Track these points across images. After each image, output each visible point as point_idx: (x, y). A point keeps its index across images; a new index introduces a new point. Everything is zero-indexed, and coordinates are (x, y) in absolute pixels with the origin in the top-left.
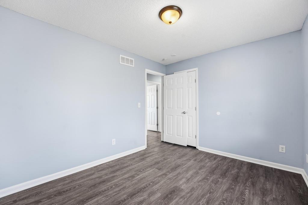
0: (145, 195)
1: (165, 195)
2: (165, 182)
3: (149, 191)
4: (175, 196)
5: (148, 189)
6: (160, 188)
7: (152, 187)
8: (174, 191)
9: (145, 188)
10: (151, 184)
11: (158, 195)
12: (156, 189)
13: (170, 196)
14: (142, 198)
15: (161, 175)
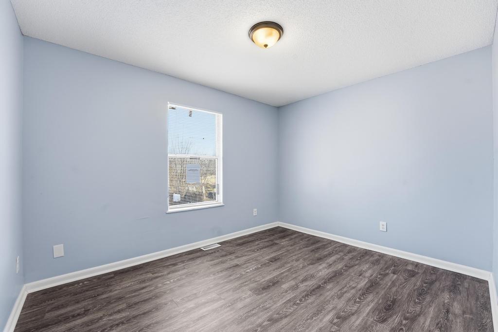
0: (303, 287)
1: (276, 285)
2: (275, 303)
3: (299, 291)
4: (263, 283)
5: (300, 293)
6: (283, 294)
7: (295, 296)
8: (264, 289)
9: (307, 295)
10: (298, 302)
11: (285, 286)
12: (289, 293)
13: (271, 284)
14: (305, 284)
15: (281, 318)
